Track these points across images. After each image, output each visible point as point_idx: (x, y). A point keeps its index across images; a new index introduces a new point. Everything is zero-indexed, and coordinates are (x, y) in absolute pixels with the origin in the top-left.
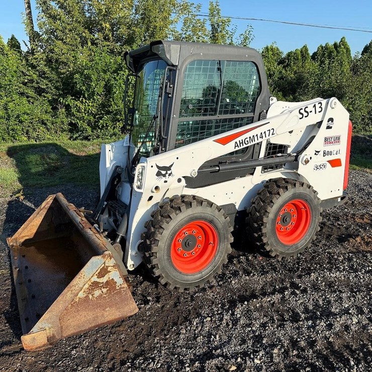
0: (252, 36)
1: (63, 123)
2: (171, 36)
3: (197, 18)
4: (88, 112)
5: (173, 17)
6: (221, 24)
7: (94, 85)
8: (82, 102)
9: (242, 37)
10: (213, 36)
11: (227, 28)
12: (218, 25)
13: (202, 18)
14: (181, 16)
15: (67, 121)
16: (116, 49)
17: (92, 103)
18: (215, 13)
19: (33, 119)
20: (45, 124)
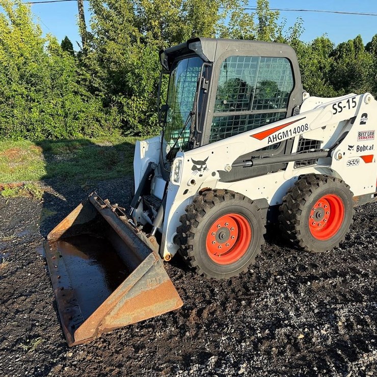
0: (302, 29)
1: (115, 120)
2: (219, 32)
3: (245, 12)
4: (139, 110)
5: (220, 12)
6: (269, 17)
7: (144, 83)
8: (133, 100)
9: (292, 30)
10: (261, 30)
11: (275, 21)
12: (266, 19)
13: (250, 12)
14: (229, 11)
15: (119, 118)
16: (165, 46)
17: (142, 101)
18: (263, 6)
19: (88, 116)
20: (99, 121)
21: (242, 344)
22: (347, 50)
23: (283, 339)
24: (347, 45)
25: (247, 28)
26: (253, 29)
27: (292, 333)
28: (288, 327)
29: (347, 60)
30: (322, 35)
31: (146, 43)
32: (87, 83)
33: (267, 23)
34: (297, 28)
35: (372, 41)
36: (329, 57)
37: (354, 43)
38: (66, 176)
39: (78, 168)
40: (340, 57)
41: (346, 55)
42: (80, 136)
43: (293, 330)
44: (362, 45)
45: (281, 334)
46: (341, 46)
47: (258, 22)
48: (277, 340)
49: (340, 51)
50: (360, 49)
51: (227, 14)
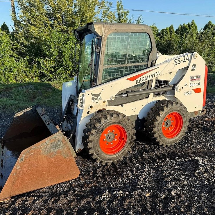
21: (113, 202)
22: (166, 33)
23: (137, 197)
24: (166, 30)
25: (112, 20)
26: (115, 20)
27: (142, 193)
28: (140, 190)
29: (166, 38)
30: (152, 25)
31: (53, 27)
32: (18, 50)
33: (123, 17)
34: (139, 21)
35: (179, 28)
36: (157, 36)
37: (170, 29)
38: (5, 107)
39: (13, 101)
40: (162, 36)
41: (166, 35)
42: (14, 82)
43: (143, 192)
44: (173, 30)
45: (136, 194)
46: (163, 31)
47: (118, 16)
48: (133, 198)
49: (162, 33)
50: (172, 32)
51: (100, 11)
